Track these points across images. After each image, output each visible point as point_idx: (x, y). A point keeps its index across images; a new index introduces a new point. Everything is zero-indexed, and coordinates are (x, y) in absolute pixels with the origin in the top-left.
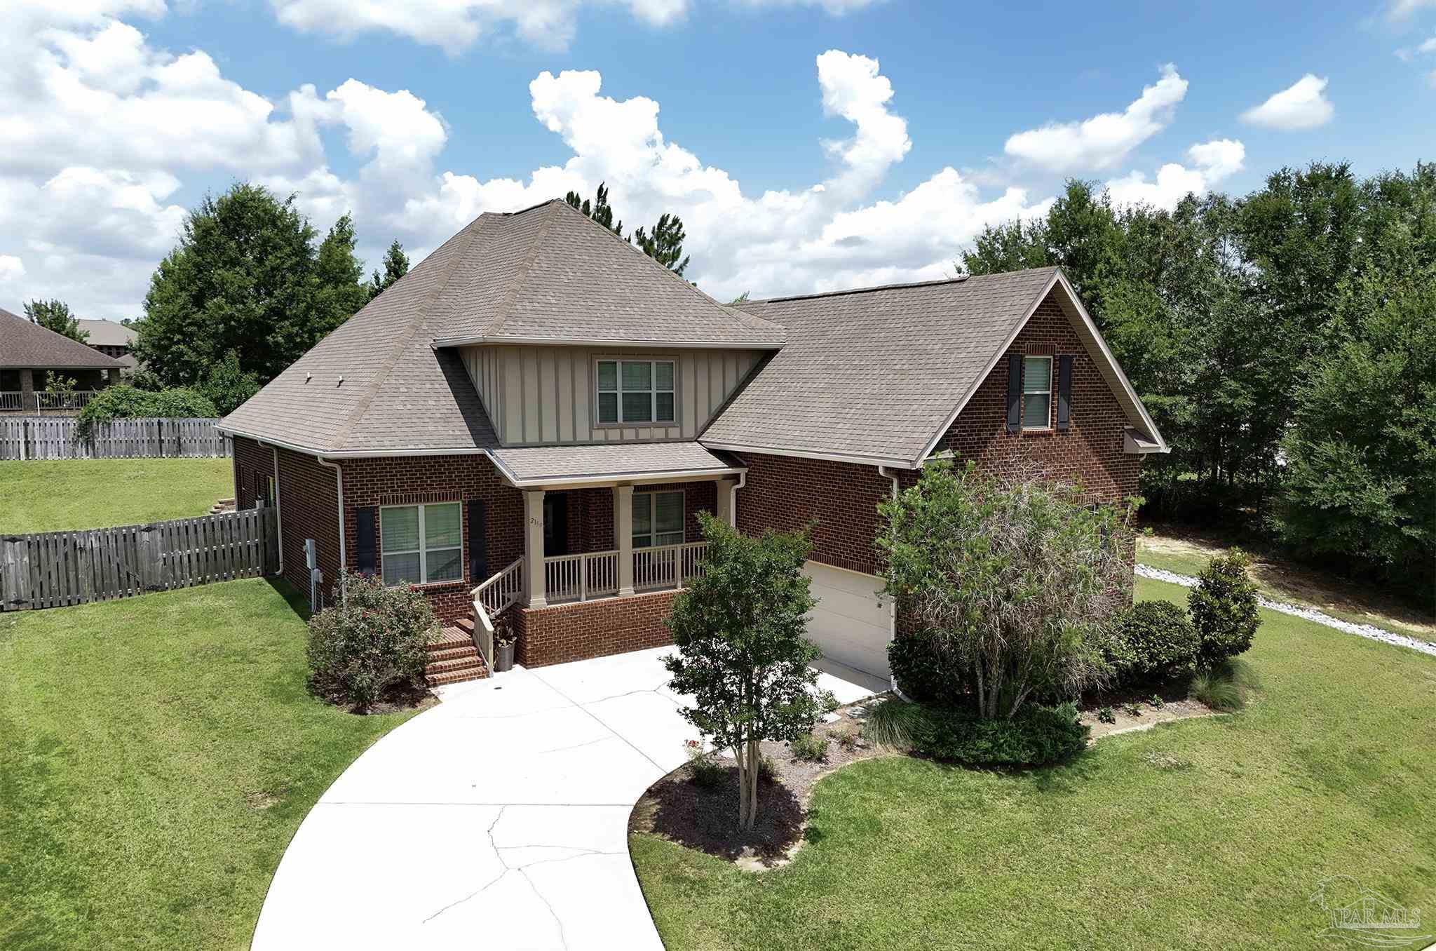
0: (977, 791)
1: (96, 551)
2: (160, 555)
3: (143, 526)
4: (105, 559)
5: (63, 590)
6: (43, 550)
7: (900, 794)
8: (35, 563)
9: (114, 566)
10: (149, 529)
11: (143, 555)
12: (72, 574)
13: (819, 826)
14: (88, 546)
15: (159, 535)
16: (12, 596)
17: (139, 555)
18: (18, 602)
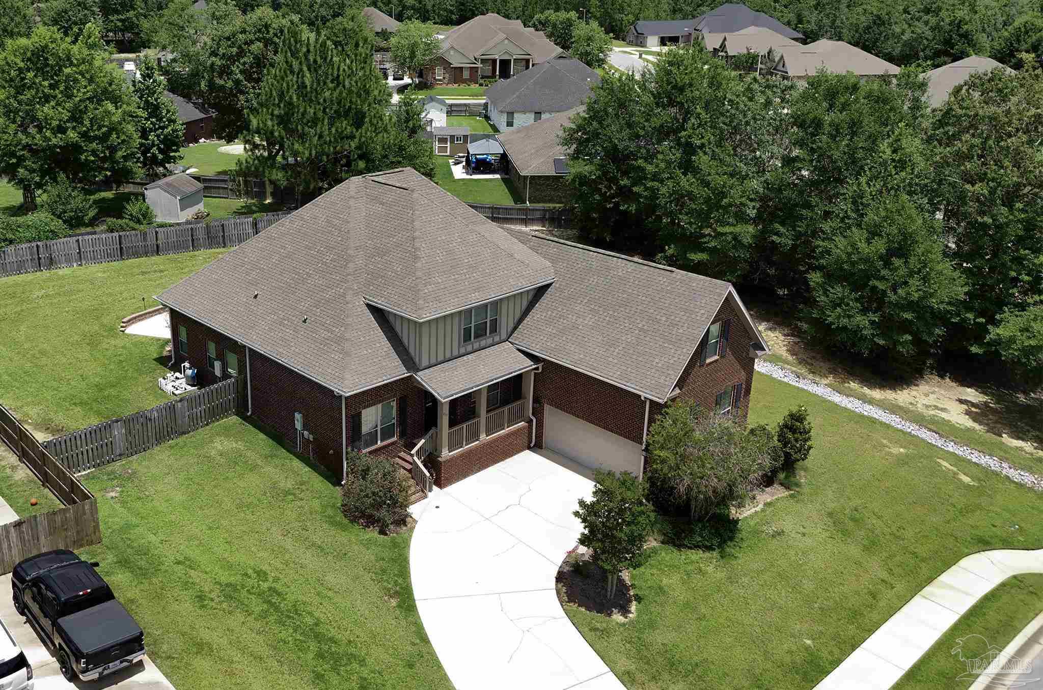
0: (697, 563)
1: (156, 418)
2: (187, 414)
4: (161, 422)
5: (141, 443)
6: (131, 423)
7: (666, 569)
8: (128, 431)
9: (165, 425)
10: (181, 401)
12: (145, 434)
13: (639, 593)
14: (153, 416)
15: (186, 403)
16: (118, 452)
17: (177, 416)
18: (120, 455)
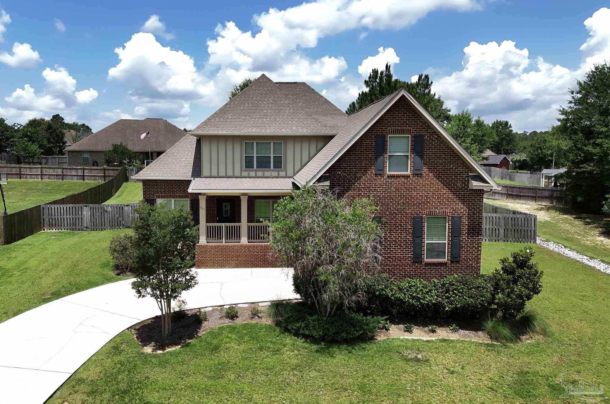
1: (110, 212)
2: (131, 215)
3: (126, 204)
4: (113, 215)
5: (100, 225)
6: (94, 210)
8: (92, 215)
9: (116, 218)
10: (127, 206)
11: (125, 214)
12: (103, 219)
14: (108, 210)
15: (131, 208)
16: (85, 225)
17: (124, 215)
18: (87, 228)
